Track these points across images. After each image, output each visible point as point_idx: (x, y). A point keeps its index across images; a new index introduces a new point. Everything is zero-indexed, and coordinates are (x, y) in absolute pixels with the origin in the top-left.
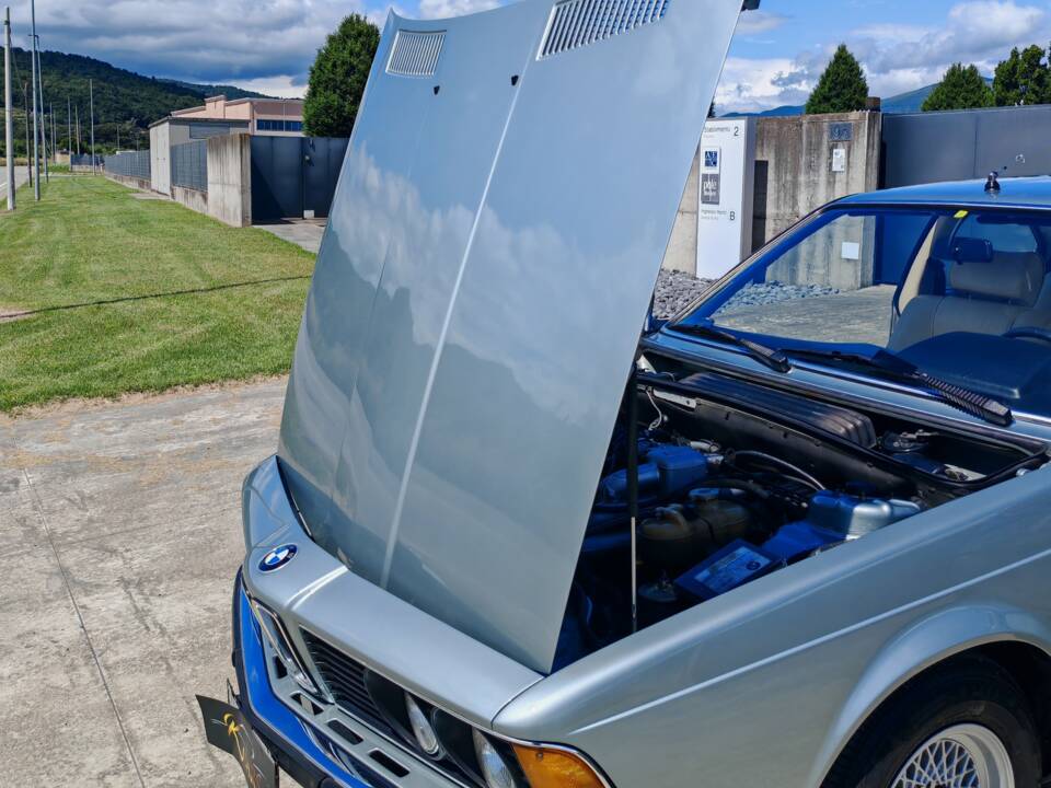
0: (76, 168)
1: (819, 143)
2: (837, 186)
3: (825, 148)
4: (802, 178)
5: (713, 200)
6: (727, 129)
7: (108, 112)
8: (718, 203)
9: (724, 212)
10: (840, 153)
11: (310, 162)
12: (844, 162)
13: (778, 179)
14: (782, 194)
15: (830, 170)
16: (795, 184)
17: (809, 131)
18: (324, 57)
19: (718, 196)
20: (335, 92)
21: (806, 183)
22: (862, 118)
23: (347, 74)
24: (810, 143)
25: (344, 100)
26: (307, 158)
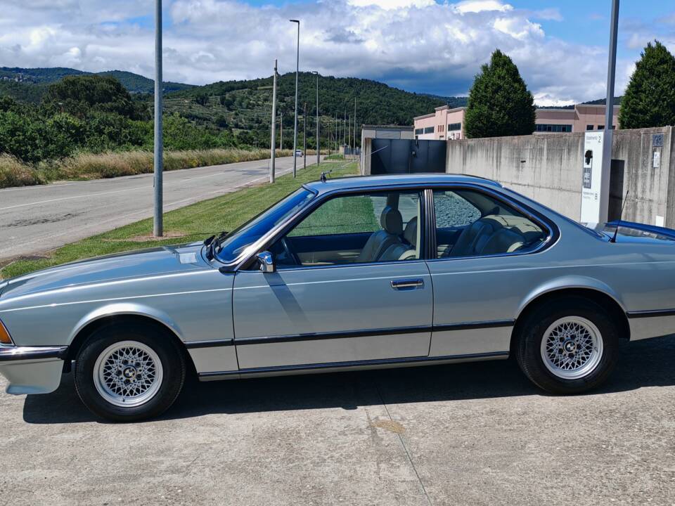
0: (347, 156)
1: (648, 148)
2: (655, 176)
3: (650, 151)
4: (640, 172)
5: (588, 186)
6: (595, 138)
7: (384, 118)
8: (590, 188)
9: (592, 194)
10: (657, 154)
11: (415, 155)
12: (659, 160)
13: (629, 173)
14: (630, 182)
15: (652, 166)
16: (637, 176)
17: (644, 140)
18: (479, 82)
19: (590, 184)
20: (486, 105)
21: (642, 175)
22: (668, 131)
23: (496, 92)
24: (644, 148)
25: (492, 110)
26: (414, 153)
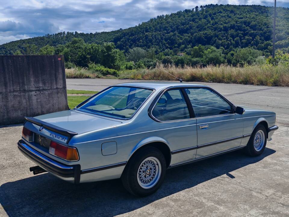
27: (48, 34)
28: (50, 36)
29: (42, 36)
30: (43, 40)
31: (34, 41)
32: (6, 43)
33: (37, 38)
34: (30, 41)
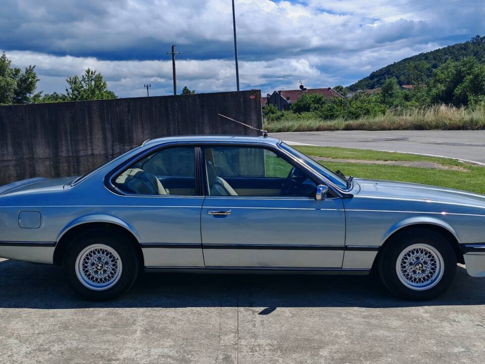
27: (478, 36)
28: (482, 40)
29: (463, 42)
30: (465, 49)
31: (447, 55)
32: (393, 63)
33: (453, 47)
34: (439, 54)
